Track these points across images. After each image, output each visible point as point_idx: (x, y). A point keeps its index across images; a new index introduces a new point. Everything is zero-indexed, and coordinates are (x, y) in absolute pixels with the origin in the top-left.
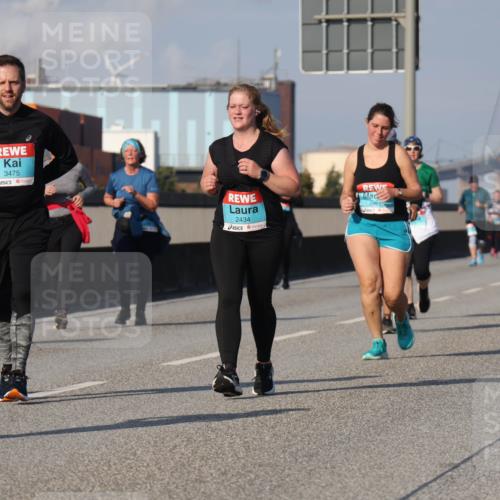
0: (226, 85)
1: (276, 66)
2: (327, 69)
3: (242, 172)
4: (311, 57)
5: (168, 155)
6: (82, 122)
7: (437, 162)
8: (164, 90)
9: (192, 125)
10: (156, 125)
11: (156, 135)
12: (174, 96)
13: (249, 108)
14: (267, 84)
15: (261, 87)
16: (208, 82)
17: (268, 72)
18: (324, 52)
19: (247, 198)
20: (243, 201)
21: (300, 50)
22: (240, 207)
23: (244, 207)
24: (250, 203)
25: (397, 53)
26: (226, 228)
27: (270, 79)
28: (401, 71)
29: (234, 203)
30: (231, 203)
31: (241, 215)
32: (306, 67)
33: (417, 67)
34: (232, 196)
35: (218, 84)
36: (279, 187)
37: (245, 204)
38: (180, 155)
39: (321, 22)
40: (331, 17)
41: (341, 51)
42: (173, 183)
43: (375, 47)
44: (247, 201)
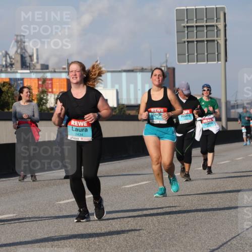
0: (146, 69)
1: (167, 61)
2: (188, 62)
4: (181, 57)
5: (122, 99)
8: (120, 71)
9: (132, 86)
10: (117, 87)
11: (117, 90)
12: (124, 74)
16: (138, 68)
17: (164, 63)
18: (187, 55)
19: (82, 123)
21: (177, 54)
22: (78, 128)
23: (80, 128)
24: (83, 126)
26: (69, 138)
27: (164, 67)
28: (219, 62)
30: (73, 126)
31: (78, 132)
32: (179, 62)
33: (226, 61)
34: (74, 122)
35: (143, 69)
37: (81, 126)
38: (127, 99)
39: (185, 42)
40: (189, 40)
41: (194, 54)
42: (124, 111)
43: (209, 52)
44: (82, 125)
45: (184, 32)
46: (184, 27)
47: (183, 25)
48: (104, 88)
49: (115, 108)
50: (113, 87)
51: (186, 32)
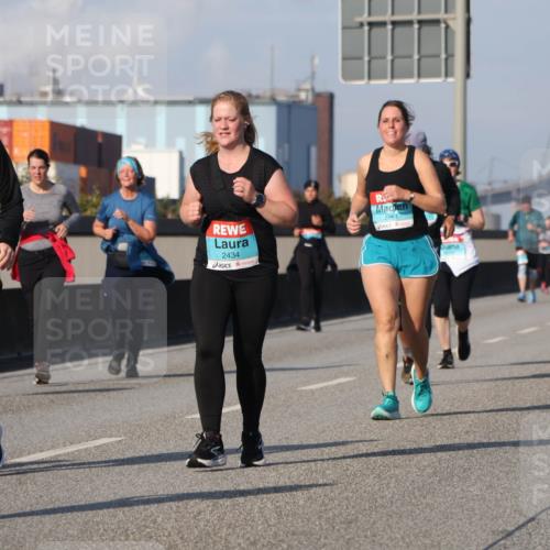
0: (258, 97)
1: (313, 76)
2: (370, 78)
3: (237, 193)
4: (351, 63)
6: (100, 140)
7: (490, 184)
8: (190, 103)
13: (237, 121)
14: (303, 96)
15: (296, 99)
17: (304, 82)
18: (366, 59)
19: (235, 229)
20: (230, 233)
21: (340, 56)
22: (227, 240)
23: (232, 240)
24: (239, 235)
25: (446, 59)
26: (210, 266)
27: (307, 91)
28: (450, 80)
29: (221, 236)
30: (217, 236)
31: (228, 250)
32: (347, 76)
33: (468, 75)
34: (218, 228)
35: (249, 96)
36: (274, 215)
37: (233, 236)
39: (362, 25)
40: (373, 19)
41: (384, 58)
43: (423, 52)
44: (236, 233)
48: (146, 146)
49: (174, 202)
50: (170, 144)
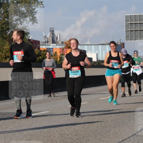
1: (120, 40)
2: (131, 40)
4: (127, 38)
5: (99, 58)
8: (98, 45)
9: (104, 52)
10: (97, 52)
12: (100, 46)
14: (119, 43)
15: (117, 44)
16: (107, 43)
18: (130, 37)
21: (125, 36)
22: (74, 71)
23: (75, 71)
31: (74, 73)
32: (126, 40)
37: (75, 70)
38: (102, 58)
39: (129, 31)
40: (131, 30)
41: (133, 37)
42: (100, 63)
43: (140, 36)
44: (76, 69)
45: (129, 26)
46: (129, 24)
47: (128, 23)
48: (91, 52)
49: (96, 62)
50: (95, 52)
51: (130, 26)
